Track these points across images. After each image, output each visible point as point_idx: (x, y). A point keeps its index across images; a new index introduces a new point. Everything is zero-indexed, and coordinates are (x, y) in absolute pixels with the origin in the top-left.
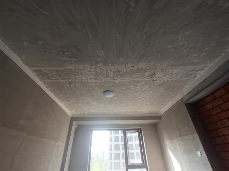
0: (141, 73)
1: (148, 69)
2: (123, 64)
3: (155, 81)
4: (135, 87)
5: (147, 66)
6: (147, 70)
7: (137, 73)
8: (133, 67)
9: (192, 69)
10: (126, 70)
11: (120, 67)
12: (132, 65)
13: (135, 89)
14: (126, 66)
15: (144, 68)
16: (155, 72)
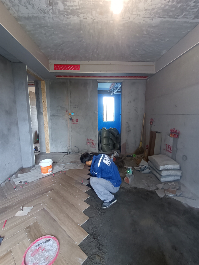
0: (71, 8)
1: (65, 14)
2: (97, 22)
5: (68, 18)
7: (77, 9)
8: (85, 18)
10: (92, 15)
11: (100, 18)
12: (86, 20)
14: (94, 19)
15: (71, 16)
16: (52, 9)
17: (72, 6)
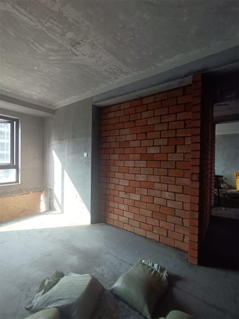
0: (61, 26)
1: (75, 27)
3: (76, 55)
4: (37, 45)
6: (73, 27)
7: (55, 20)
9: (120, 67)
13: (35, 48)
15: (70, 20)
16: (81, 41)
17: (57, 26)
